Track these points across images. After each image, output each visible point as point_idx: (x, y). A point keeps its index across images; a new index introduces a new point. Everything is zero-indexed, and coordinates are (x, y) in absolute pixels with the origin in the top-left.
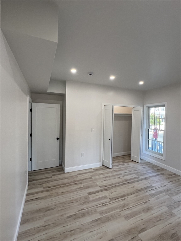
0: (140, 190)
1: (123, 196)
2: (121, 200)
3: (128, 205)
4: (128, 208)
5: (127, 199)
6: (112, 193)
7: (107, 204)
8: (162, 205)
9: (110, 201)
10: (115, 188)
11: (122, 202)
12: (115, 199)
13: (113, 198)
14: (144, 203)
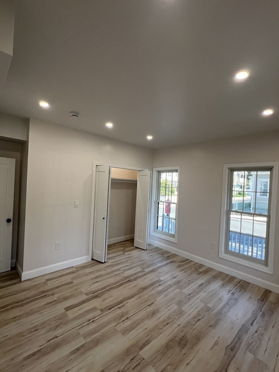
0: (145, 288)
1: (121, 302)
2: (119, 308)
3: (127, 313)
4: (127, 318)
5: (126, 305)
6: (104, 300)
7: (96, 318)
8: (171, 303)
9: (101, 313)
10: (110, 292)
11: (119, 312)
12: (110, 309)
13: (106, 308)
14: (148, 305)
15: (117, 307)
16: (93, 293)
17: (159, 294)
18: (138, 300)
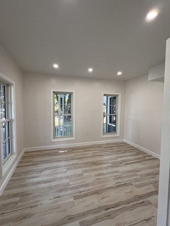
0: (96, 193)
1: (119, 186)
2: (120, 183)
3: (115, 179)
4: (115, 176)
5: (115, 183)
6: (131, 192)
7: (134, 181)
8: (85, 177)
9: (131, 183)
10: (128, 199)
11: (120, 181)
12: (126, 184)
13: (129, 185)
14: (100, 179)
15: (121, 184)
16: (143, 202)
17: (88, 184)
18: (106, 184)
